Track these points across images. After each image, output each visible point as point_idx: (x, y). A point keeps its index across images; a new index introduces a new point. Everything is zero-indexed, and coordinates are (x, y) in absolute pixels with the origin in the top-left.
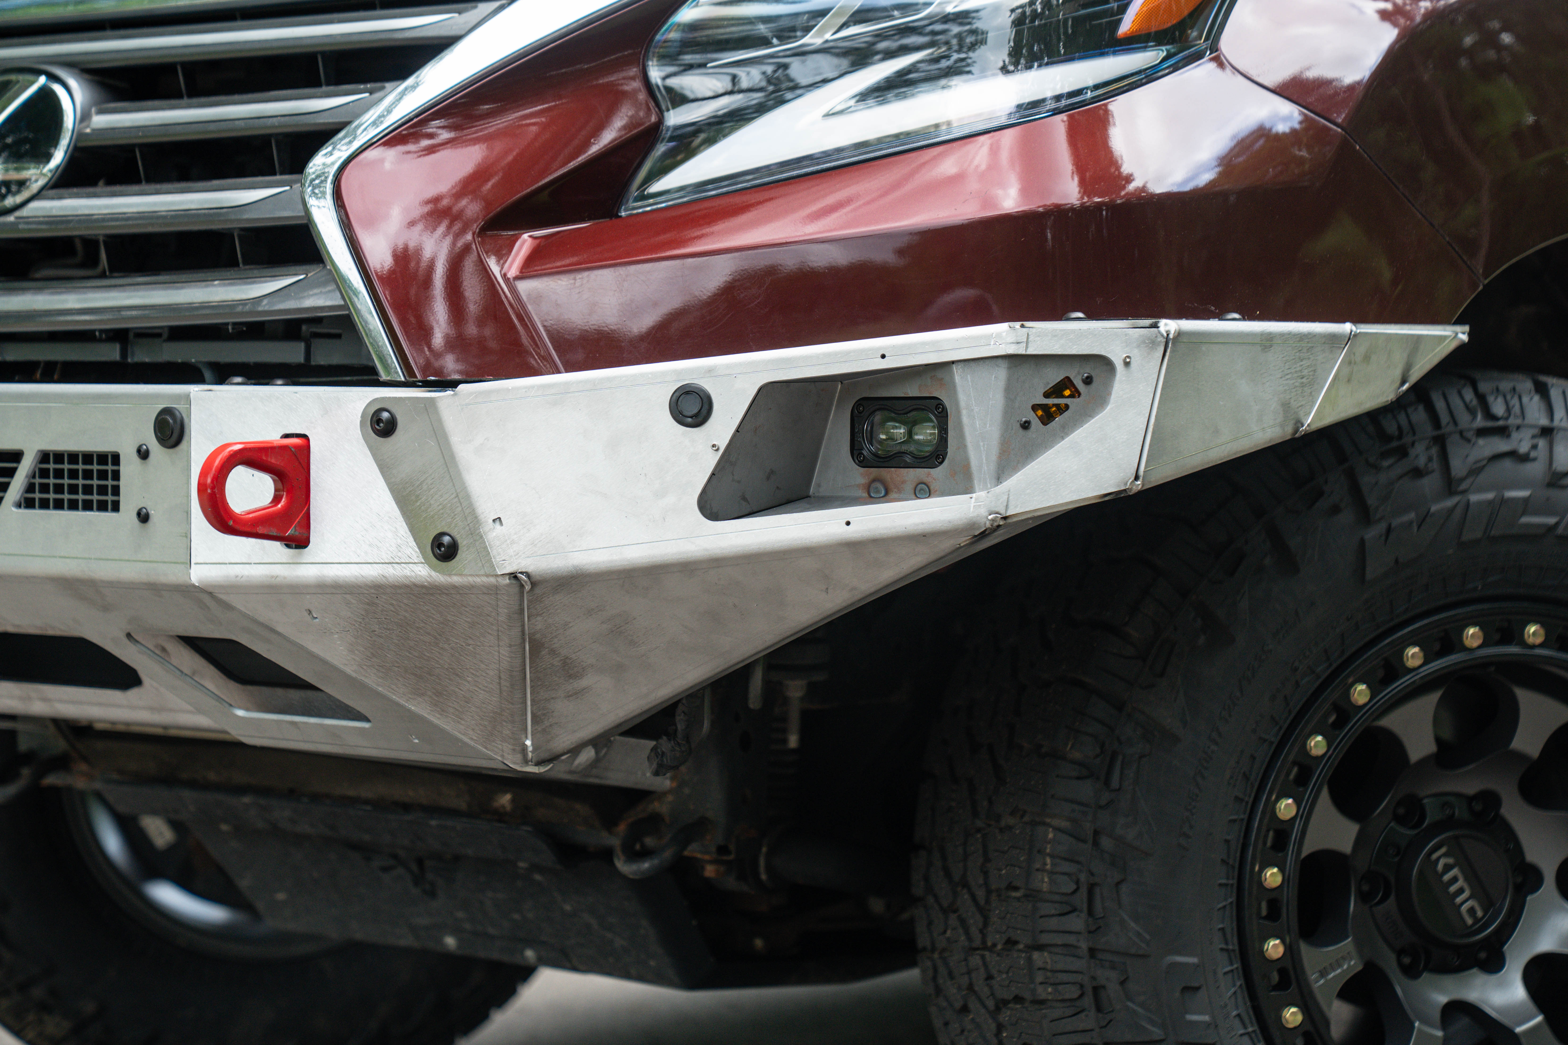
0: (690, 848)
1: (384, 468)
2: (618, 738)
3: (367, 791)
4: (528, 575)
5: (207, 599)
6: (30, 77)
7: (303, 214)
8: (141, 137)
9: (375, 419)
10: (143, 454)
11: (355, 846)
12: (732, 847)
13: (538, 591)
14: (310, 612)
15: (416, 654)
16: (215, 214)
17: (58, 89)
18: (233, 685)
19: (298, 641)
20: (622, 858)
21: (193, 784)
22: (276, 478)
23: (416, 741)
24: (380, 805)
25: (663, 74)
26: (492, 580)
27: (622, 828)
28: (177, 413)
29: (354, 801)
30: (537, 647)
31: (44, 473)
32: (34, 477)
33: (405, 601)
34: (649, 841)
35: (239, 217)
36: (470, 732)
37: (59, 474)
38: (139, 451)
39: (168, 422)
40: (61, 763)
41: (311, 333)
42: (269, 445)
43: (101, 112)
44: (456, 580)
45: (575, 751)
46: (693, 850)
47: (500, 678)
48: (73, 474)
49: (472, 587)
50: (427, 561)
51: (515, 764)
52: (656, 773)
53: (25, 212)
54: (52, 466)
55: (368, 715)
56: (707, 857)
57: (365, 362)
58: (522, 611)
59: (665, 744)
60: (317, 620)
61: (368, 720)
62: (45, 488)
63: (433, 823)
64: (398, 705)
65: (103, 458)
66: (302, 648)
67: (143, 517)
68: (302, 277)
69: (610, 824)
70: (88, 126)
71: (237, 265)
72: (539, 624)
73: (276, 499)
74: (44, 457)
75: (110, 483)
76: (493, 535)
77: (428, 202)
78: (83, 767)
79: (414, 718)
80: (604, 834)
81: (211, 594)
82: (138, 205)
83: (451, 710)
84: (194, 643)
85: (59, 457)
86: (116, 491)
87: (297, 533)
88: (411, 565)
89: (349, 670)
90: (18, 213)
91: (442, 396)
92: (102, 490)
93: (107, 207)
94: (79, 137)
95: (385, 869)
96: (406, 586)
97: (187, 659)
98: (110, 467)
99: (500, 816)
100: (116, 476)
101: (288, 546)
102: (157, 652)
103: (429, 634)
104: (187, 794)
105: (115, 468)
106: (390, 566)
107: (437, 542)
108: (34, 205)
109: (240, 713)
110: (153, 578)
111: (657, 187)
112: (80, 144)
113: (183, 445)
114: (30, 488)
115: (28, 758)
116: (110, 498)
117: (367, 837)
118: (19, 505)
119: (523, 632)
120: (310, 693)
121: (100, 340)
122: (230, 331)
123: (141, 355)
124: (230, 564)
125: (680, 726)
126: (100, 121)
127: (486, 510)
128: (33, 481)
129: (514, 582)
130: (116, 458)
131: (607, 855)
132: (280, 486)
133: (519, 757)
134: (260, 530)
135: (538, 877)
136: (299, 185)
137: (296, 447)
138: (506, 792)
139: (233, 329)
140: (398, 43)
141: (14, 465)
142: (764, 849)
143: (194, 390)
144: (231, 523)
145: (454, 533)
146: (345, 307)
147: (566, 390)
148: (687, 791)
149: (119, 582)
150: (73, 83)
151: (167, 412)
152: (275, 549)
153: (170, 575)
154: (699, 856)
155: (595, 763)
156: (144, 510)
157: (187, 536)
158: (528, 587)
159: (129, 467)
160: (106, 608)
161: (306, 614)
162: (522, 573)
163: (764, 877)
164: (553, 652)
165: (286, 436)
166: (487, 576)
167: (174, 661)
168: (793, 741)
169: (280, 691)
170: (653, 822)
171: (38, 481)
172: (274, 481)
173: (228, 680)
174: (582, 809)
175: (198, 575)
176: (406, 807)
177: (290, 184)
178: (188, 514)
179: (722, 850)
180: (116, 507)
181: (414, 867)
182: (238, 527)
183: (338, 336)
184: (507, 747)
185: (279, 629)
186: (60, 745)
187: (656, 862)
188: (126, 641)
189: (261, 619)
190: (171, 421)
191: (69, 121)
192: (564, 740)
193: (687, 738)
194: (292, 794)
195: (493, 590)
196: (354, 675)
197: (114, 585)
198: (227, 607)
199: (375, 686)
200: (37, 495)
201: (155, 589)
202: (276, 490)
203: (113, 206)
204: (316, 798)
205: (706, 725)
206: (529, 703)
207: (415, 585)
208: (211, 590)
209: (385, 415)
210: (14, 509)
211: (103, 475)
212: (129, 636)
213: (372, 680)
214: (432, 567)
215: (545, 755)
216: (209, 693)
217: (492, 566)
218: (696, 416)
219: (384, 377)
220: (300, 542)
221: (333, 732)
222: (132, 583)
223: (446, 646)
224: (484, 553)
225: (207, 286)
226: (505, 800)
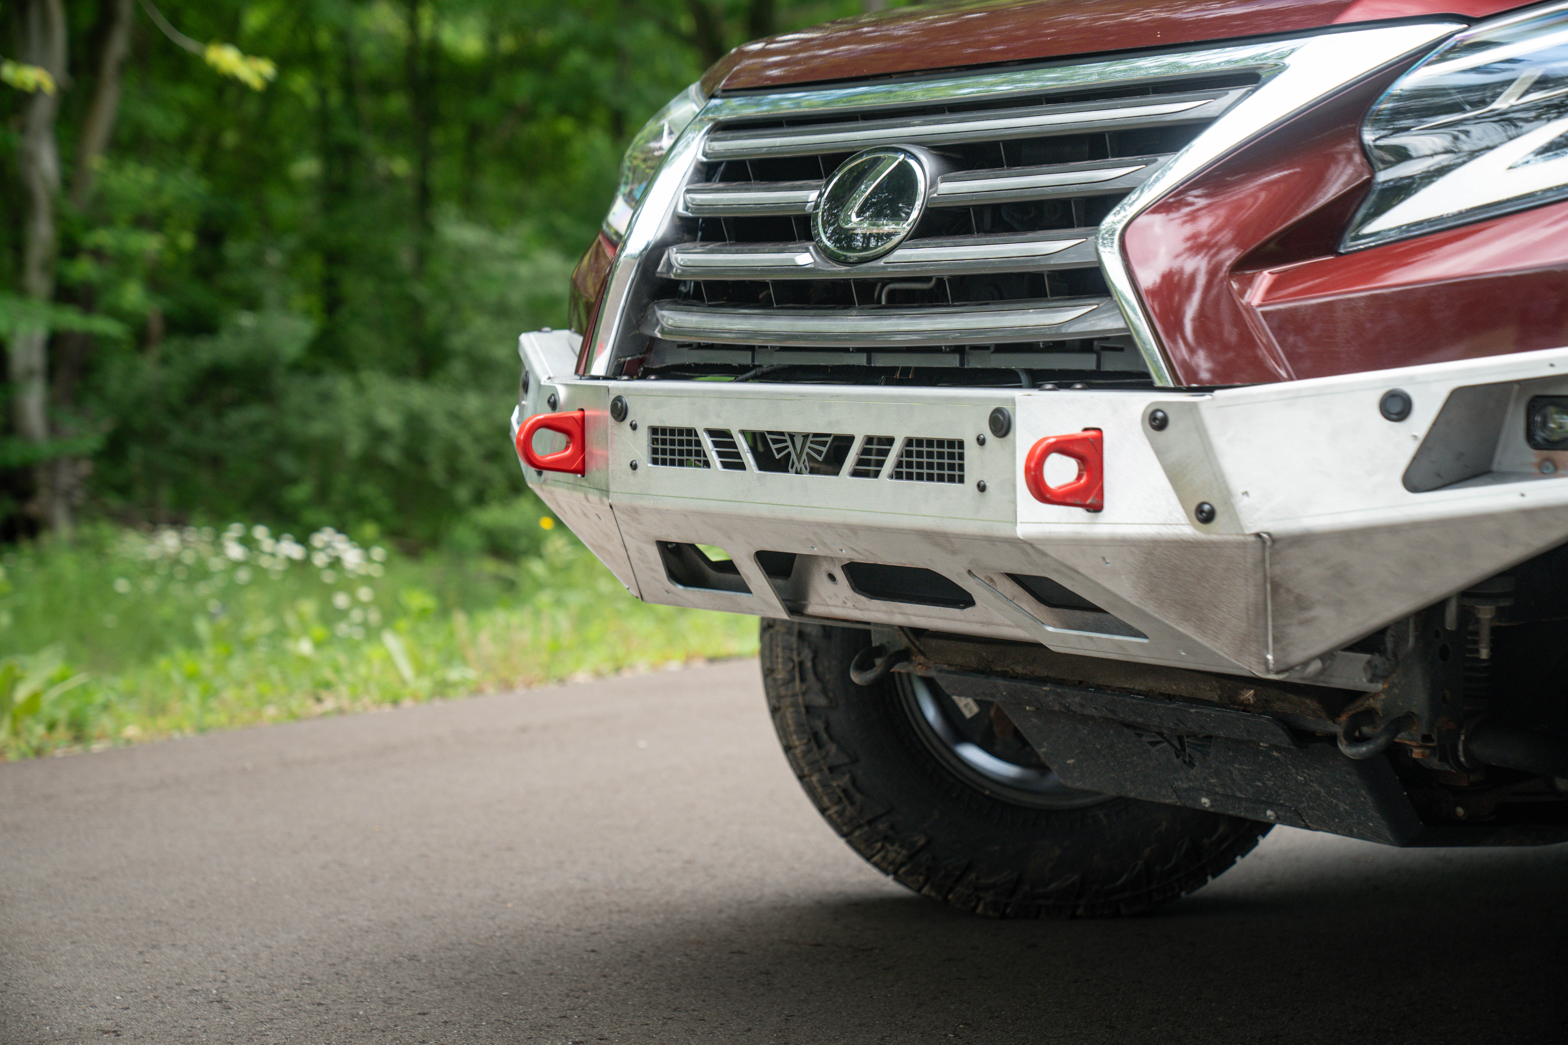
0: (1399, 736)
1: (1159, 453)
2: (1340, 652)
3: (1140, 684)
4: (1269, 534)
5: (1028, 548)
6: (892, 155)
7: (1096, 260)
8: (975, 200)
9: (1152, 417)
10: (981, 442)
11: (1128, 726)
12: (1434, 736)
13: (1277, 546)
14: (1104, 559)
15: (1183, 590)
16: (1030, 260)
17: (913, 163)
18: (1043, 607)
19: (1095, 579)
20: (1345, 742)
21: (1004, 675)
22: (1079, 461)
23: (1183, 654)
24: (1149, 695)
25: (1373, 138)
26: (1242, 538)
27: (1344, 718)
28: (1006, 412)
29: (1129, 692)
30: (1276, 587)
31: (909, 454)
32: (902, 456)
33: (1176, 552)
34: (1366, 730)
35: (1048, 263)
36: (1225, 649)
37: (920, 454)
38: (978, 439)
39: (999, 419)
40: (904, 655)
41: (1101, 346)
42: (1074, 438)
43: (944, 180)
44: (1214, 537)
45: (1306, 664)
46: (1402, 738)
47: (1248, 609)
48: (930, 455)
49: (1226, 543)
50: (1192, 524)
51: (1259, 672)
52: (1371, 681)
53: (891, 258)
54: (914, 449)
55: (1147, 634)
56: (1414, 744)
57: (1142, 369)
58: (1263, 561)
59: (1377, 659)
60: (1109, 565)
61: (1146, 637)
62: (909, 465)
63: (1193, 710)
64: (1170, 627)
65: (951, 443)
66: (1097, 584)
67: (982, 488)
68: (1095, 307)
69: (1334, 715)
70: (935, 192)
71: (1046, 296)
72: (1278, 570)
73: (1079, 477)
74: (909, 442)
75: (957, 462)
76: (1242, 504)
77: (1188, 239)
78: (921, 659)
79: (1182, 636)
80: (1330, 723)
81: (1031, 545)
82: (974, 253)
83: (1210, 632)
84: (1016, 578)
85: (920, 442)
86: (961, 467)
87: (1095, 502)
88: (1180, 526)
89: (1133, 601)
90: (885, 259)
91: (1203, 400)
92: (951, 467)
93: (951, 254)
94: (928, 200)
95: (1154, 744)
96: (1176, 542)
97: (1010, 588)
98: (956, 451)
99: (1245, 707)
100: (961, 457)
101: (1088, 511)
102: (987, 582)
103: (1193, 576)
104: (1001, 682)
105: (961, 451)
106: (1163, 526)
107: (1199, 510)
108: (898, 252)
109: (1050, 629)
110: (989, 532)
111: (1369, 229)
112: (929, 206)
113: (1010, 436)
114: (899, 464)
115: (880, 651)
116: (957, 473)
117: (1140, 720)
118: (891, 477)
119: (1265, 576)
120: (1101, 615)
121: (946, 352)
122: (1041, 346)
123: (975, 363)
124: (1046, 523)
125: (1390, 645)
126: (945, 187)
127: (1237, 484)
128: (901, 459)
129: (1258, 539)
130: (961, 444)
131: (1332, 739)
132: (1082, 467)
133: (1262, 668)
134: (1068, 500)
135: (1275, 754)
136: (1093, 237)
137: (1094, 438)
138: (1250, 689)
139: (1043, 345)
140: (1166, 124)
141: (888, 447)
142: (1462, 737)
143: (1017, 394)
144: (1048, 496)
145: (1213, 503)
146: (1127, 329)
147: (1297, 396)
148: (1396, 691)
149: (964, 535)
150: (923, 158)
151: (998, 411)
152: (1078, 514)
153: (1002, 530)
154: (1407, 742)
155: (1321, 672)
156: (982, 483)
157: (1014, 502)
158: (1269, 543)
159: (971, 451)
160: (954, 552)
161: (1101, 560)
162: (1264, 533)
163: (1462, 759)
164: (1288, 591)
165: (1086, 430)
166: (1238, 534)
167: (999, 589)
168: (1484, 653)
169: (1078, 613)
170: (1369, 715)
171: (904, 459)
172: (1078, 463)
173: (1039, 603)
174: (1312, 704)
175: (1022, 531)
176: (1170, 698)
177: (1086, 236)
178: (1014, 486)
179: (1426, 738)
180: (961, 480)
181: (1176, 743)
182: (1054, 499)
183: (1122, 350)
184: (1253, 660)
185: (1082, 571)
186: (903, 642)
187: (1371, 746)
188: (967, 575)
189: (1069, 563)
190: (1001, 418)
191: (921, 187)
192: (1297, 655)
193: (1395, 655)
194: (1080, 685)
195: (1242, 545)
196: (1136, 604)
197: (958, 536)
198: (1043, 554)
199: (1152, 613)
200: (904, 470)
201: (991, 540)
202: (1080, 470)
203: (955, 254)
204: (1099, 688)
205: (1411, 641)
206: (1270, 628)
207: (1183, 541)
208: (1032, 542)
209: (1160, 414)
210: (888, 480)
211: (951, 456)
212: (969, 572)
213: (1150, 609)
214: (1196, 528)
215: (1282, 667)
216: (1027, 614)
217: (1241, 528)
218: (1398, 414)
219: (1158, 383)
220: (1096, 508)
221: (1120, 645)
222: (974, 535)
223: (1207, 585)
224: (1234, 517)
225: (1024, 314)
226: (1249, 695)
